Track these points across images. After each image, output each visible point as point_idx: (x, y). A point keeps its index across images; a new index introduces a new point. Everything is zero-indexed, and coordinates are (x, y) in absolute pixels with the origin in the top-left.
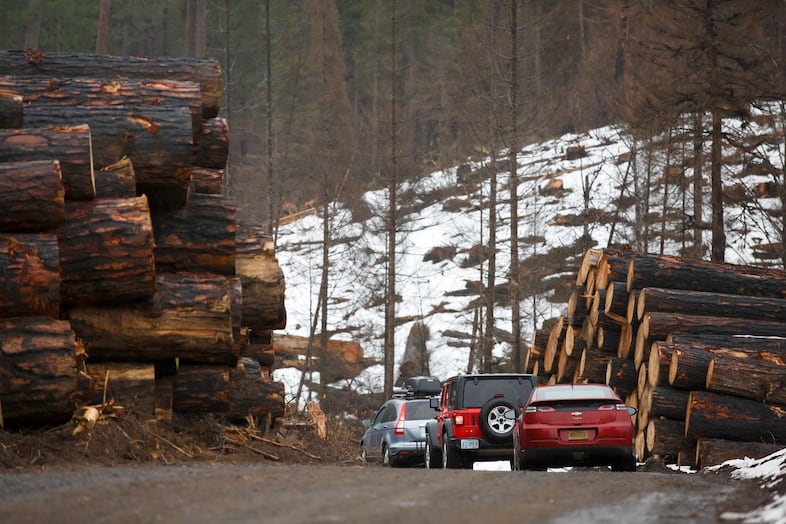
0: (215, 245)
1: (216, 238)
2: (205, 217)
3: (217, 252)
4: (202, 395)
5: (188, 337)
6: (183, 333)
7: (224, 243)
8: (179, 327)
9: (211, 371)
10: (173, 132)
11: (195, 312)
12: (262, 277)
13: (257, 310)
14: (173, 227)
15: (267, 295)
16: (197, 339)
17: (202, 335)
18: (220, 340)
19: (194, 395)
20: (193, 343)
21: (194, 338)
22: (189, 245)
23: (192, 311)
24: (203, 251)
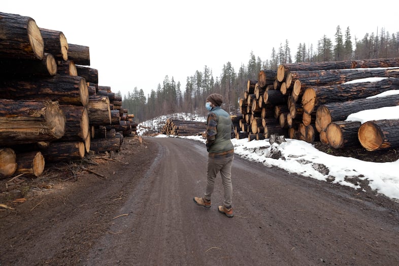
0: (69, 93)
1: (70, 90)
2: (64, 82)
3: (71, 96)
4: (65, 155)
5: (19, 132)
6: (15, 130)
7: (73, 92)
8: (11, 127)
9: (70, 144)
10: (12, 21)
11: (19, 118)
12: (101, 109)
13: (101, 120)
14: (47, 85)
15: (103, 115)
16: (26, 133)
17: (29, 131)
18: (40, 133)
19: (61, 155)
20: (23, 136)
21: (22, 132)
22: (56, 93)
23: (17, 117)
24: (64, 96)
